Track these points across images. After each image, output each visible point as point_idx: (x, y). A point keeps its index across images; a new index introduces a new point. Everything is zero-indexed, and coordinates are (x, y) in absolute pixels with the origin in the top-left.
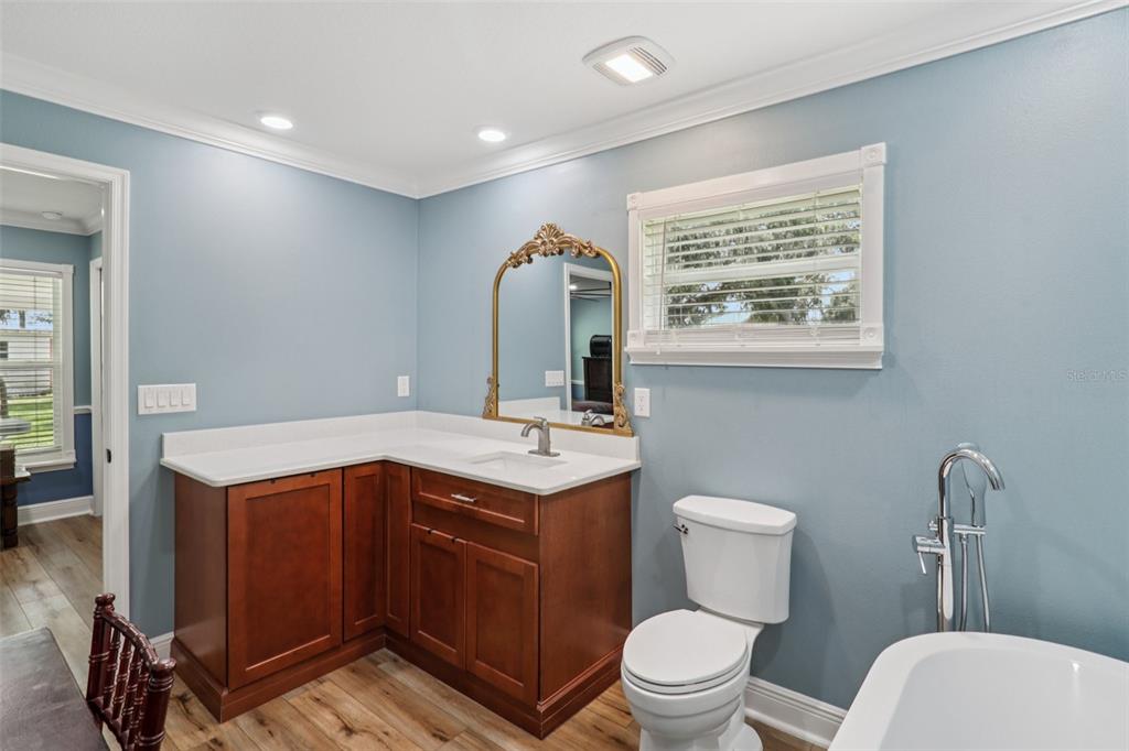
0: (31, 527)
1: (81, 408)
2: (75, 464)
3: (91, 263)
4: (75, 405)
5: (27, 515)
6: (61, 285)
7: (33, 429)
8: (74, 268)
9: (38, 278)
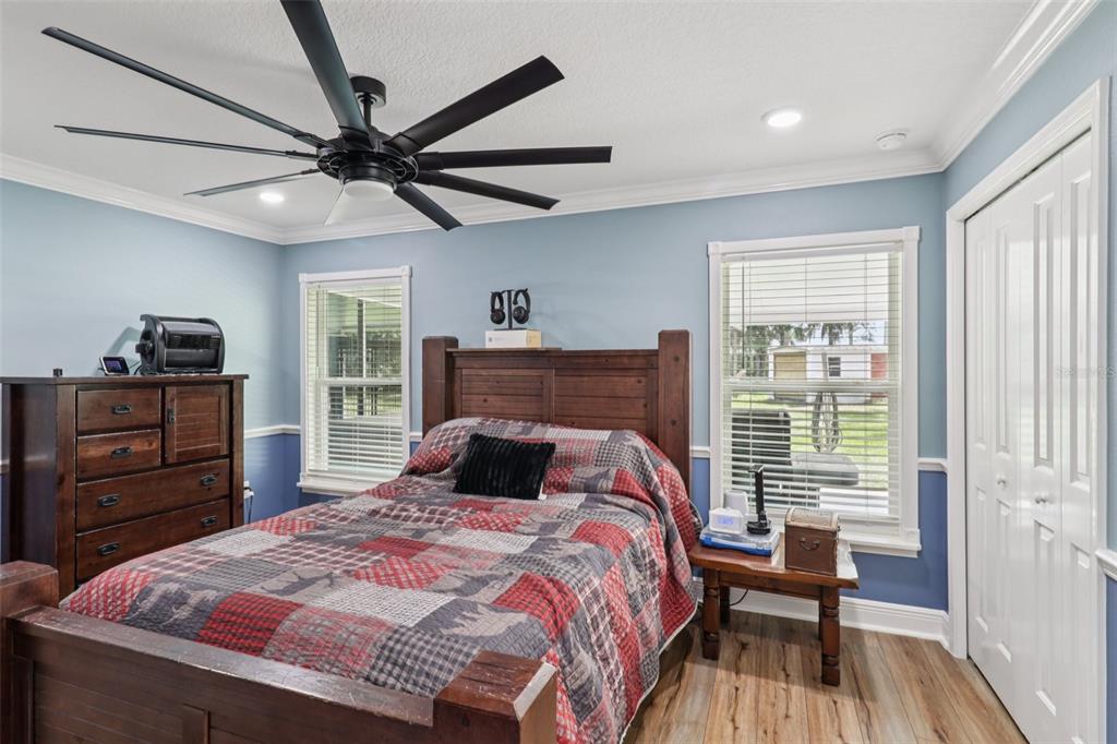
0: (856, 634)
1: (931, 462)
2: (919, 553)
3: (949, 214)
4: (919, 455)
5: (853, 615)
6: (900, 263)
7: (860, 484)
8: (921, 230)
9: (870, 256)
